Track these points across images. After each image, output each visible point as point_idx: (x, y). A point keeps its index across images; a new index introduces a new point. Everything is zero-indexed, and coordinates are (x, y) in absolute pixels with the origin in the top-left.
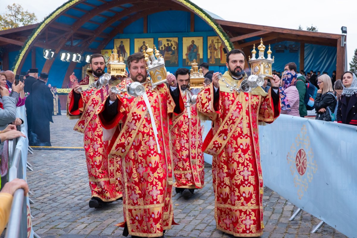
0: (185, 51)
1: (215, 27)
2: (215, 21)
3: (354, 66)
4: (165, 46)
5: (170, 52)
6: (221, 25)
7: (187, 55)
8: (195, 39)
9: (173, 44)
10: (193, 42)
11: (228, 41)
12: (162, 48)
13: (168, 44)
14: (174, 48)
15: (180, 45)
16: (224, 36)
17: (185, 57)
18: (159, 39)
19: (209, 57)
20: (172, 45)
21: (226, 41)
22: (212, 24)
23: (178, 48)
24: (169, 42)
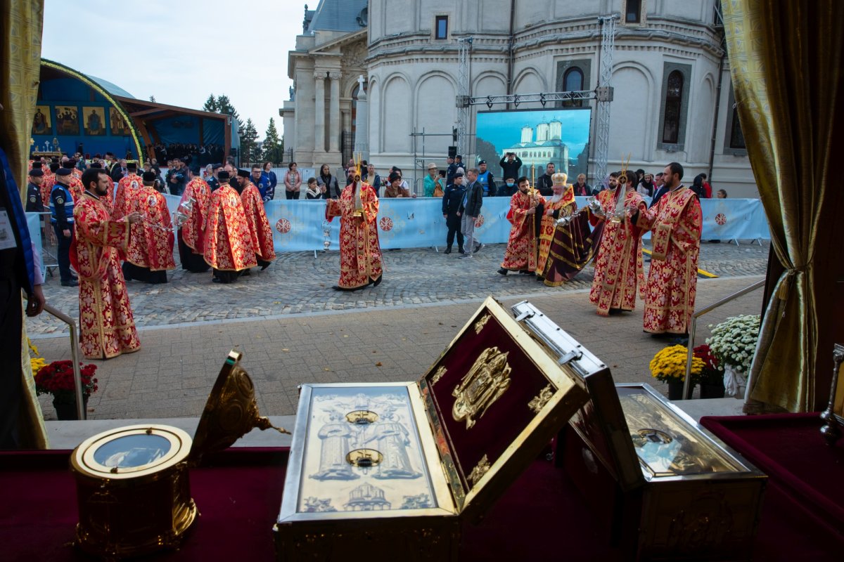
0: (86, 120)
1: (113, 102)
2: (114, 97)
3: (270, 134)
4: (63, 114)
5: (70, 121)
6: (120, 101)
7: (88, 124)
8: (96, 109)
9: (72, 112)
10: (94, 111)
11: (127, 116)
12: (60, 116)
13: (67, 112)
14: (74, 117)
15: (80, 114)
16: (123, 111)
17: (86, 126)
18: (57, 107)
19: (112, 127)
20: (71, 114)
21: (125, 116)
22: (111, 100)
23: (77, 117)
24: (68, 111)
